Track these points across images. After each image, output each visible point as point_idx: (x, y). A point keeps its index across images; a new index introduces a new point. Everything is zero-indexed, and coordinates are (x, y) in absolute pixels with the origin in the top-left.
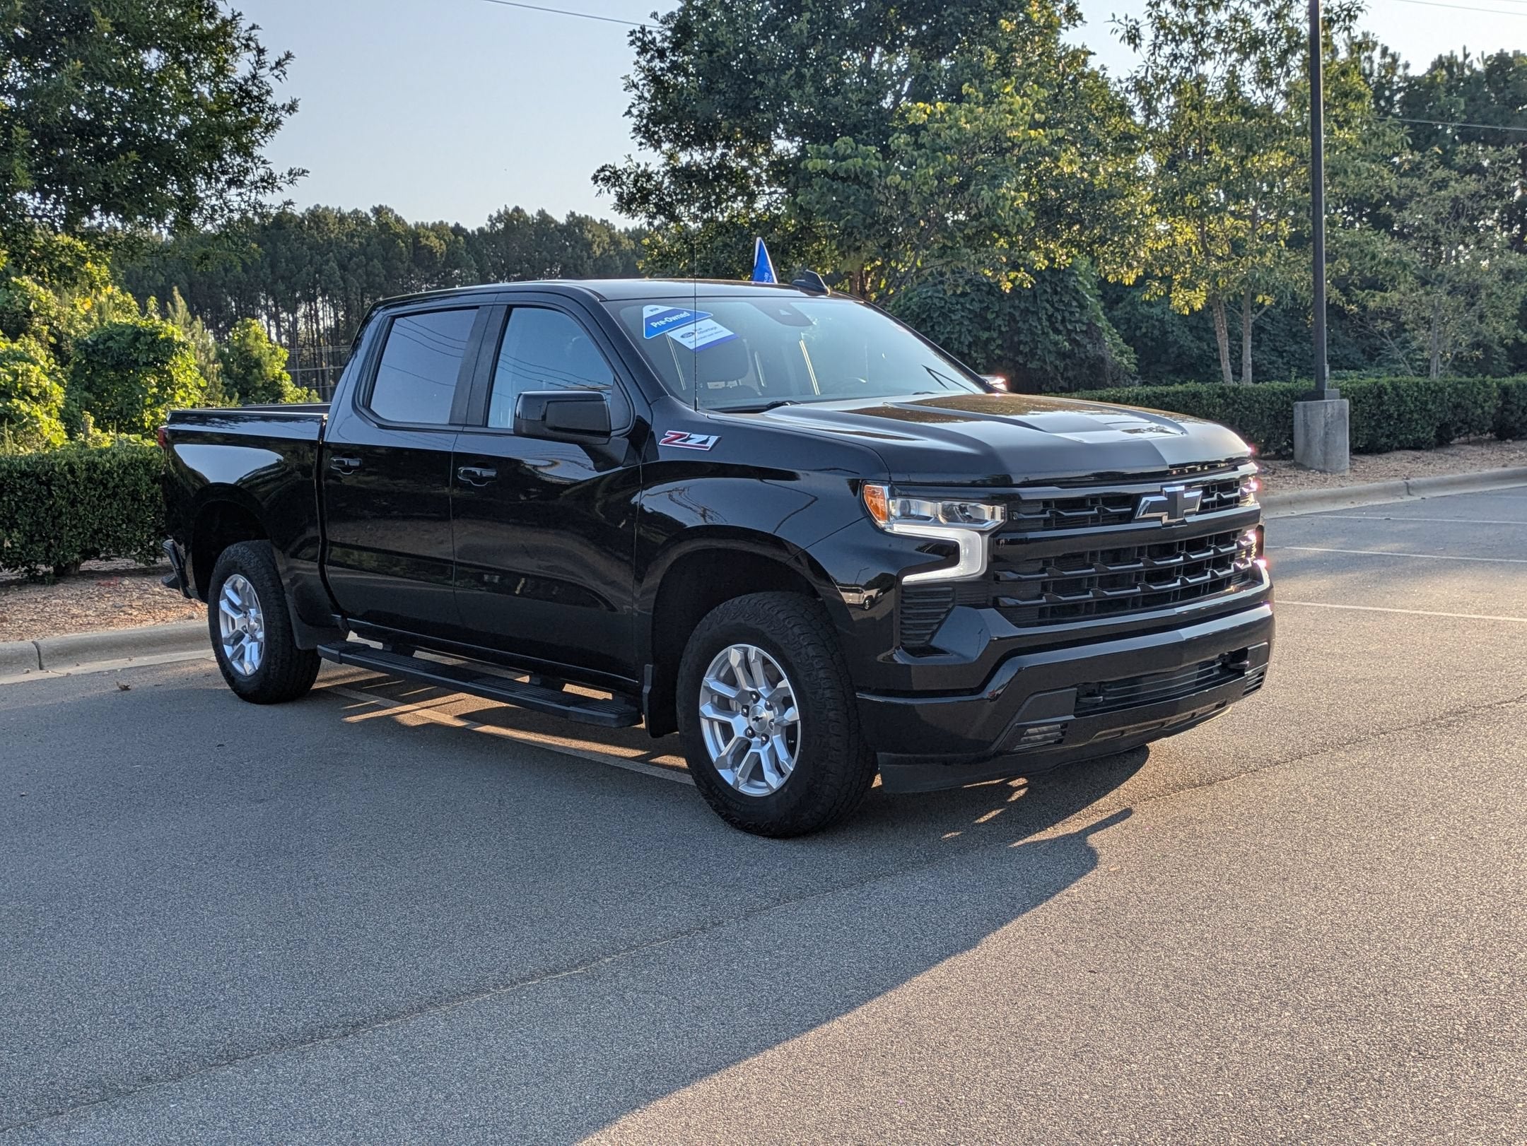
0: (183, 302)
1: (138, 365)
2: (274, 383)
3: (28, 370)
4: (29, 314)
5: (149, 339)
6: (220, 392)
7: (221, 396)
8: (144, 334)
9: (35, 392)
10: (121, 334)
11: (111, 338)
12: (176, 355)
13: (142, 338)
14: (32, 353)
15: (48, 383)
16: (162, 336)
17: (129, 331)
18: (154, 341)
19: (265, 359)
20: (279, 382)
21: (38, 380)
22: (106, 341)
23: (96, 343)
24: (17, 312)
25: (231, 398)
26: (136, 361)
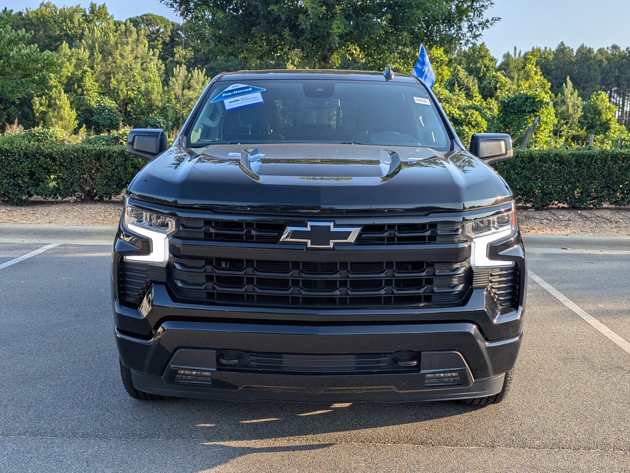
0: (571, 83)
1: (525, 112)
2: (606, 122)
3: (473, 113)
4: (496, 89)
5: (532, 100)
6: (577, 126)
7: (577, 128)
8: (530, 98)
9: (474, 123)
10: (520, 98)
11: (516, 100)
12: (543, 108)
13: (529, 100)
14: (491, 106)
15: (480, 119)
16: (538, 99)
17: (524, 97)
18: (534, 101)
19: (604, 111)
20: (609, 122)
21: (476, 118)
22: (513, 101)
23: (509, 102)
24: (491, 88)
25: (582, 129)
26: (524, 111)
